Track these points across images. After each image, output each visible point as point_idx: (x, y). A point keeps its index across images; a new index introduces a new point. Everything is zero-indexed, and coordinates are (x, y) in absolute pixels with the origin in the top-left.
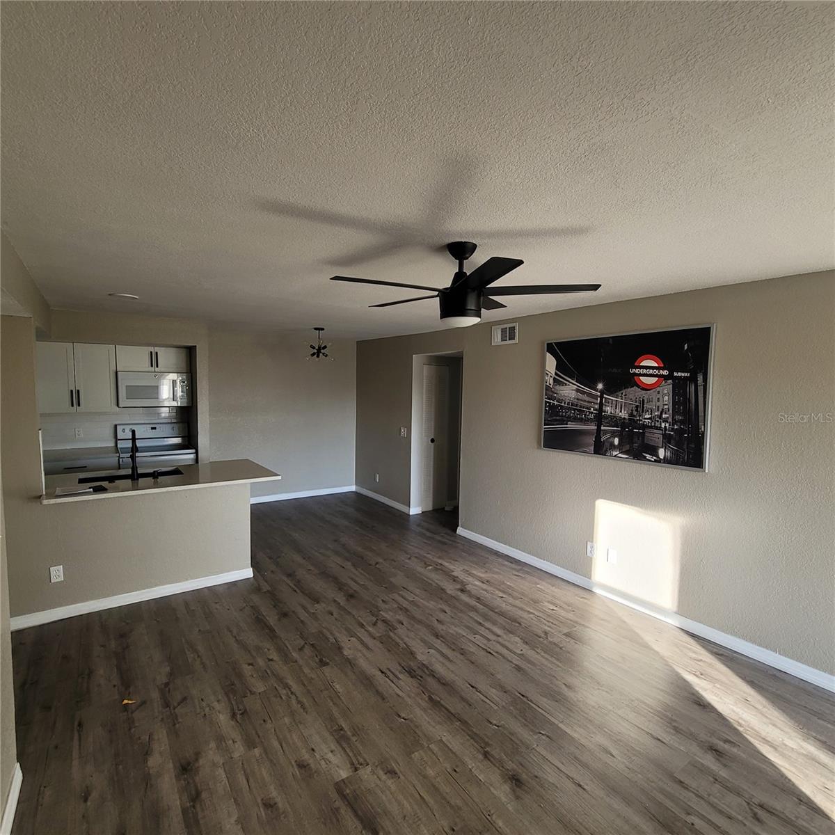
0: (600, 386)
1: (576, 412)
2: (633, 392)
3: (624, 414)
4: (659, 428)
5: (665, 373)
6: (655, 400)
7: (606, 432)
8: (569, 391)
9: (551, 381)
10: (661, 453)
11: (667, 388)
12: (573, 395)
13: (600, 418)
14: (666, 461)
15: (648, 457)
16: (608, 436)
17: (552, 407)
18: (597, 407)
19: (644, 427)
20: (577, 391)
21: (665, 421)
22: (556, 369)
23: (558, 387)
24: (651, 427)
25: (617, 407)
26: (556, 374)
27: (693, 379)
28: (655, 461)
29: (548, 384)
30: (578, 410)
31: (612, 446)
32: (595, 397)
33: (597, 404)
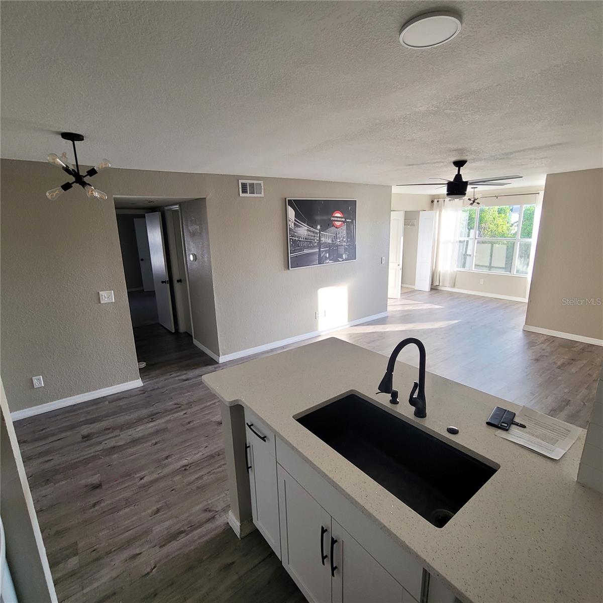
0: (319, 227)
1: (309, 243)
2: (333, 229)
3: (330, 241)
4: (342, 246)
5: (344, 220)
6: (341, 232)
7: (323, 251)
8: (303, 231)
9: (293, 226)
10: (344, 256)
11: (345, 227)
12: (306, 233)
13: (320, 244)
14: (346, 260)
15: (340, 259)
16: (324, 253)
17: (294, 241)
18: (318, 239)
19: (338, 246)
20: (308, 230)
21: (345, 242)
22: (295, 217)
23: (297, 229)
24: (340, 246)
25: (326, 238)
26: (295, 220)
27: (352, 222)
28: (343, 261)
29: (290, 227)
30: (309, 242)
31: (326, 258)
32: (317, 233)
33: (317, 237)
